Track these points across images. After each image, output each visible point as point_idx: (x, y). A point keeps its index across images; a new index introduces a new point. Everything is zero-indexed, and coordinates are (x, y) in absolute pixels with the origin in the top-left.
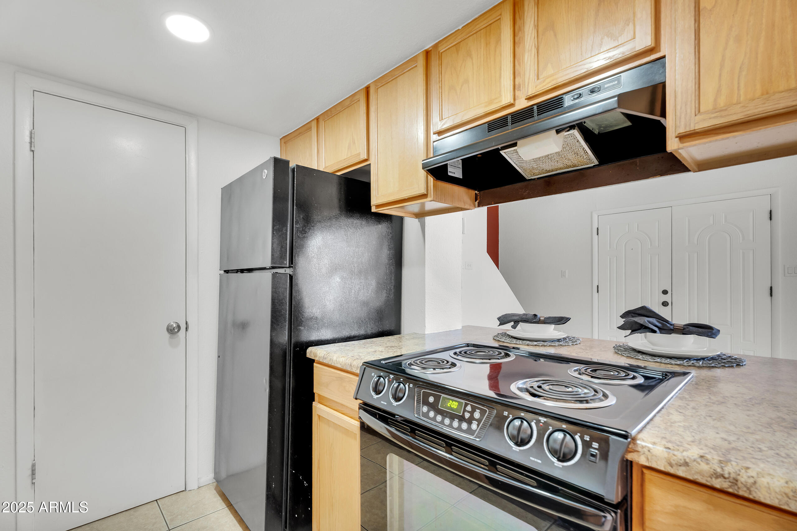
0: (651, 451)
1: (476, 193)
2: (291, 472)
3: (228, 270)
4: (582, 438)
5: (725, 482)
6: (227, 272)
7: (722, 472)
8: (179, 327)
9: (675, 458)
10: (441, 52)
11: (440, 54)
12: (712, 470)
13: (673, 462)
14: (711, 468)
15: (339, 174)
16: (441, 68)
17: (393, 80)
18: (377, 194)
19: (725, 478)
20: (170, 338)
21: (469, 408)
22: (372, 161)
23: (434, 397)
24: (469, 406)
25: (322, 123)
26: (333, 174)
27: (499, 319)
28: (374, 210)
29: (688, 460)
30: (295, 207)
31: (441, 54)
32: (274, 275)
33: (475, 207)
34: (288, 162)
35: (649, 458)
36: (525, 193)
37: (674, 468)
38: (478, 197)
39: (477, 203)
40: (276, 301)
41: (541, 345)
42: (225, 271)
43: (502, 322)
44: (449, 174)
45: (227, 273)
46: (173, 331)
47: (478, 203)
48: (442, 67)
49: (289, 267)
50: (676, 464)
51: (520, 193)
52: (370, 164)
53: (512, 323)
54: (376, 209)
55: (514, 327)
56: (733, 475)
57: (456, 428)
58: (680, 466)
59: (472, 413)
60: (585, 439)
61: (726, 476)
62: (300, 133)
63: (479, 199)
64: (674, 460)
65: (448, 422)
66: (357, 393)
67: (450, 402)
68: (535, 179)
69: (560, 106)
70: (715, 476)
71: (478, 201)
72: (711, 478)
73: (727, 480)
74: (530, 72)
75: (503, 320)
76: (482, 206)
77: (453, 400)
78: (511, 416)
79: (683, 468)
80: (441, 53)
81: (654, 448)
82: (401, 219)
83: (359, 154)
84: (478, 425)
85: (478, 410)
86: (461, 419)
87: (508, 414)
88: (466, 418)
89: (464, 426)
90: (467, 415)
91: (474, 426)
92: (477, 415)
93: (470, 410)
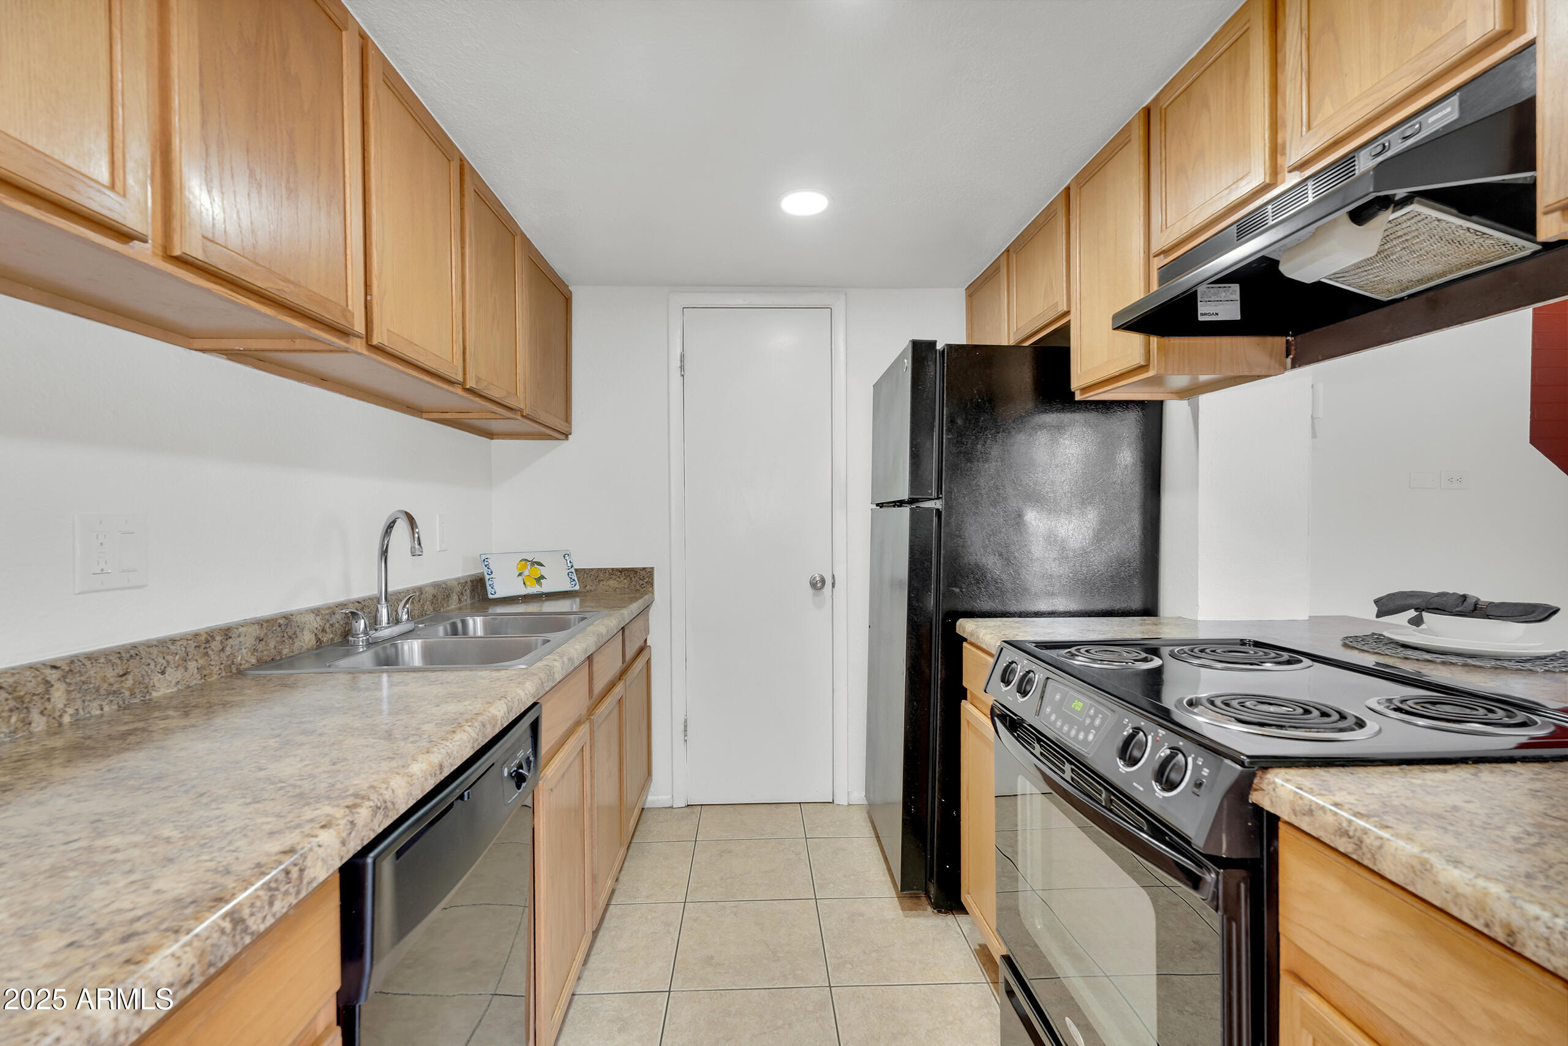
0: (1277, 789)
1: (1287, 341)
2: (940, 801)
3: (883, 503)
4: (1194, 760)
5: (1349, 842)
6: (881, 505)
7: (1347, 828)
8: (823, 581)
9: (1300, 802)
10: (1164, 107)
11: (1163, 111)
12: (1337, 824)
13: (1298, 809)
14: (1336, 820)
15: (1027, 344)
16: (1165, 135)
17: (1099, 170)
18: (1079, 371)
19: (1350, 837)
20: (814, 594)
21: (1092, 712)
22: (1073, 318)
24: (1093, 708)
25: (1013, 257)
26: (1017, 347)
27: (1376, 602)
28: (1078, 397)
29: (1313, 808)
30: (945, 408)
31: (1165, 112)
32: (913, 512)
33: (1286, 369)
34: (933, 344)
35: (1274, 800)
37: (1298, 818)
38: (1293, 348)
39: (1289, 360)
40: (916, 548)
41: (1439, 660)
42: (877, 505)
43: (1384, 609)
44: (1201, 318)
45: (881, 507)
46: (817, 585)
47: (1293, 359)
48: (1167, 135)
49: (938, 498)
50: (1300, 812)
52: (1069, 321)
53: (1412, 613)
54: (1081, 394)
55: (1417, 622)
56: (1359, 833)
57: (1072, 738)
58: (1304, 814)
59: (1093, 718)
60: (1198, 762)
61: (1351, 834)
62: (986, 279)
63: (1293, 352)
64: (1298, 805)
65: (1066, 729)
66: (988, 684)
67: (1076, 703)
68: (1402, 299)
69: (1351, 174)
70: (1339, 833)
71: (1291, 356)
72: (1335, 836)
73: (1351, 840)
74: (1293, 118)
75: (1387, 606)
76: (1300, 366)
77: (1079, 700)
78: (1130, 725)
79: (1307, 819)
80: (1165, 109)
81: (1282, 785)
82: (1160, 404)
83: (1056, 305)
84: (1095, 736)
85: (1100, 716)
86: (1082, 727)
87: (1128, 723)
88: (1086, 724)
89: (1081, 736)
90: (1088, 721)
91: (1091, 737)
92: (1097, 722)
93: (1092, 714)
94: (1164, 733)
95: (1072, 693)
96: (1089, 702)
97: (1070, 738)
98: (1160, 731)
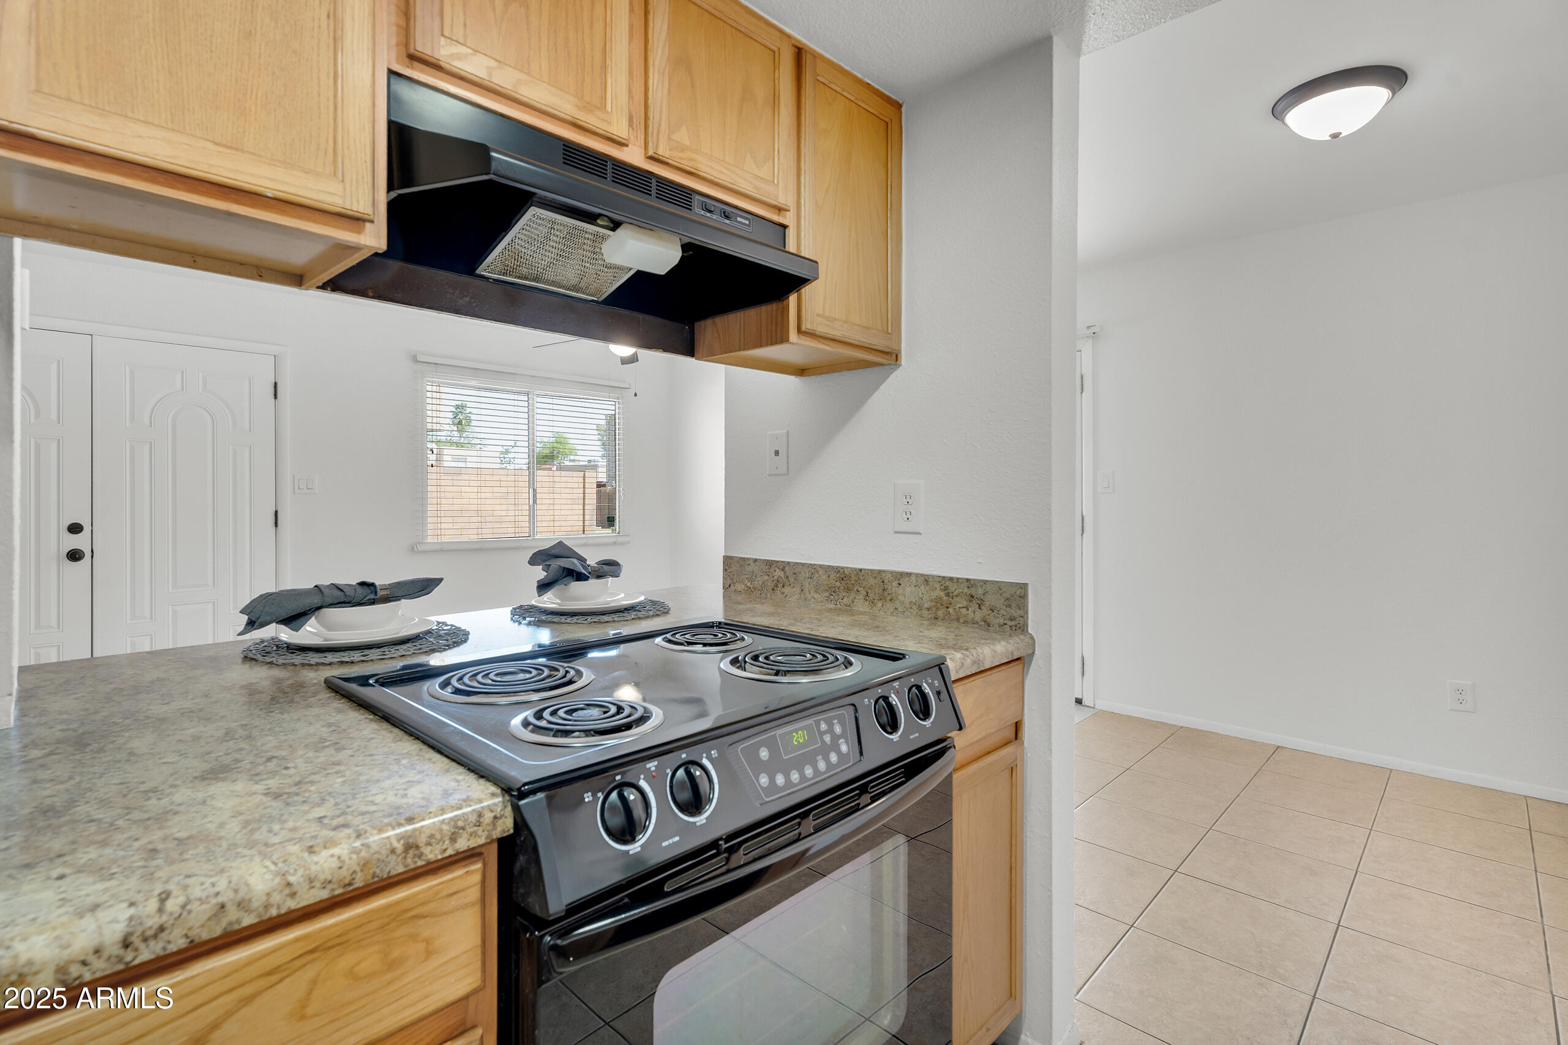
21: (824, 726)
23: (767, 748)
24: (822, 722)
36: (461, 301)
51: (448, 296)
57: (826, 770)
59: (831, 730)
65: (810, 771)
67: (794, 736)
77: (796, 731)
78: (872, 701)
84: (847, 742)
85: (835, 721)
86: (825, 751)
87: (869, 701)
88: (829, 743)
89: (834, 758)
90: (827, 738)
91: (844, 748)
92: (838, 729)
93: (827, 728)
94: (898, 683)
95: (779, 732)
96: (810, 721)
97: (810, 779)
98: (895, 684)
